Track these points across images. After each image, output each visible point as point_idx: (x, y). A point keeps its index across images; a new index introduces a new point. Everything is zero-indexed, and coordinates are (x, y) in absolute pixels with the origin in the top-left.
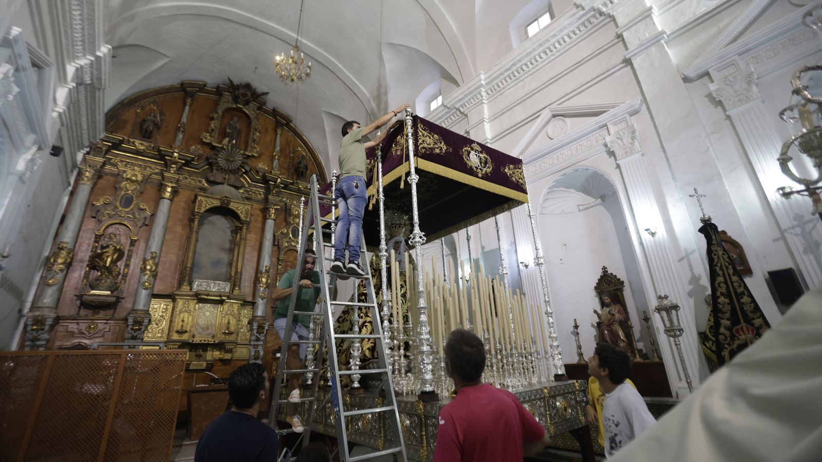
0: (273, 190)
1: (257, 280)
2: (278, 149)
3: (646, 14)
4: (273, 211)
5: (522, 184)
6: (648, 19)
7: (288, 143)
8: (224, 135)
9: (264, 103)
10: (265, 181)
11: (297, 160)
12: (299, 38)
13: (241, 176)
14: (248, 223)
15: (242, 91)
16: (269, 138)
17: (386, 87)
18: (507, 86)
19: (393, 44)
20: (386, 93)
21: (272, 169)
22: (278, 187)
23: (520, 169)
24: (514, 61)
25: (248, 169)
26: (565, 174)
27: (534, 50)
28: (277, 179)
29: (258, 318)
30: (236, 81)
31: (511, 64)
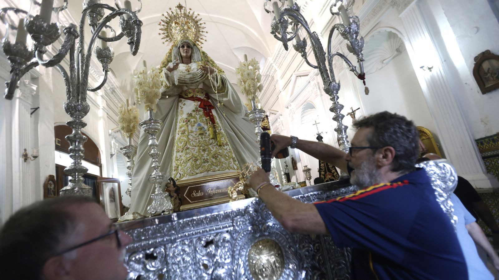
3: (312, 22)
5: (267, 127)
6: (314, 24)
19: (235, 48)
26: (304, 105)
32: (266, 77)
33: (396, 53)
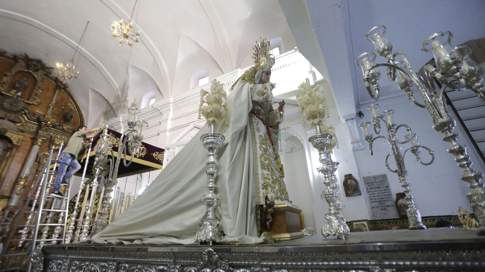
0: (43, 128)
1: (16, 182)
2: (54, 102)
4: (41, 140)
5: (161, 161)
7: (62, 100)
8: (13, 87)
9: (50, 73)
10: (39, 121)
11: (66, 111)
12: (80, 47)
13: (21, 115)
14: (18, 147)
15: (34, 63)
16: (48, 94)
17: (128, 86)
18: (182, 106)
19: (135, 67)
20: (127, 89)
21: (47, 114)
22: (48, 126)
23: (162, 154)
24: (186, 96)
25: (27, 112)
27: (194, 94)
28: (48, 121)
29: (11, 207)
30: (31, 56)
31: (184, 97)
32: (153, 110)
33: (290, 150)
